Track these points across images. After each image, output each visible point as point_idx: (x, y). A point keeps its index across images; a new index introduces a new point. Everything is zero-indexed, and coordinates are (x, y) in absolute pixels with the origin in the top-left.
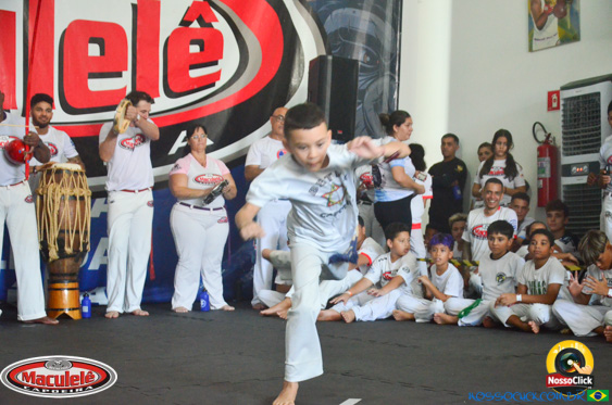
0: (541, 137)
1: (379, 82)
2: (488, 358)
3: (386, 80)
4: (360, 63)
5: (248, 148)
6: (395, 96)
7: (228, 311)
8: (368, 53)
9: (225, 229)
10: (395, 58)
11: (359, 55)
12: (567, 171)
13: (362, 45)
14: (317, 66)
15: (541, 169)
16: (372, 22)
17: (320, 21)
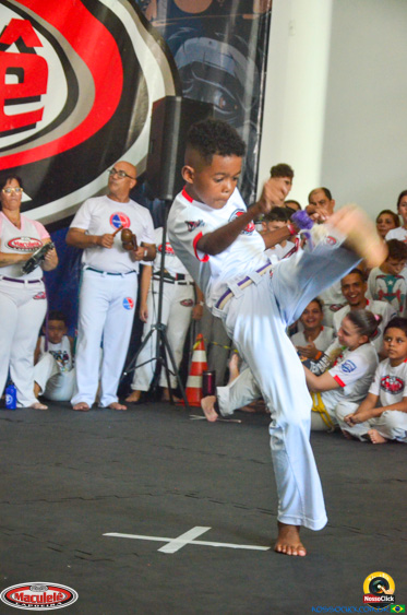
2: (365, 482)
3: (247, 130)
4: (215, 108)
6: (256, 151)
7: (39, 410)
8: (225, 96)
9: (42, 307)
10: (257, 103)
11: (217, 99)
13: (218, 85)
14: (163, 107)
16: (231, 57)
17: (170, 52)
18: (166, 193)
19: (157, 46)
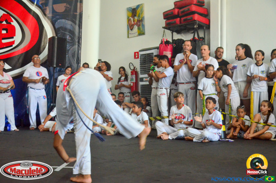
0: (132, 68)
1: (74, 47)
2: (115, 146)
3: (77, 46)
4: (67, 40)
5: (25, 71)
6: (80, 52)
8: (70, 36)
10: (80, 38)
11: (68, 37)
12: (142, 80)
13: (68, 33)
14: (52, 40)
15: (132, 79)
16: (71, 25)
17: (53, 23)
18: (54, 65)
19: (49, 22)
